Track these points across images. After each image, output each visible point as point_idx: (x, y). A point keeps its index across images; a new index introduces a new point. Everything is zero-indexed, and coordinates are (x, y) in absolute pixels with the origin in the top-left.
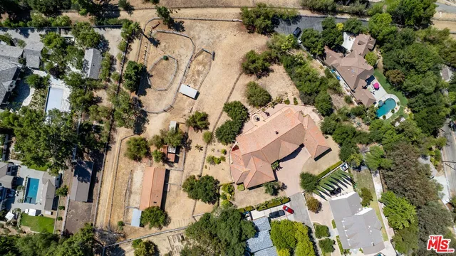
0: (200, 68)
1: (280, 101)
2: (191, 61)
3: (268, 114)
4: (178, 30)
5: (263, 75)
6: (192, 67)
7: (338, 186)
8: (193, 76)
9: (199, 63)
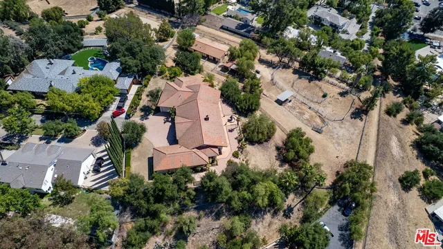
0: (307, 116)
1: (241, 148)
2: (317, 112)
3: (231, 131)
4: (353, 114)
5: (279, 154)
6: (309, 111)
7: (103, 171)
8: (300, 108)
9: (312, 117)
